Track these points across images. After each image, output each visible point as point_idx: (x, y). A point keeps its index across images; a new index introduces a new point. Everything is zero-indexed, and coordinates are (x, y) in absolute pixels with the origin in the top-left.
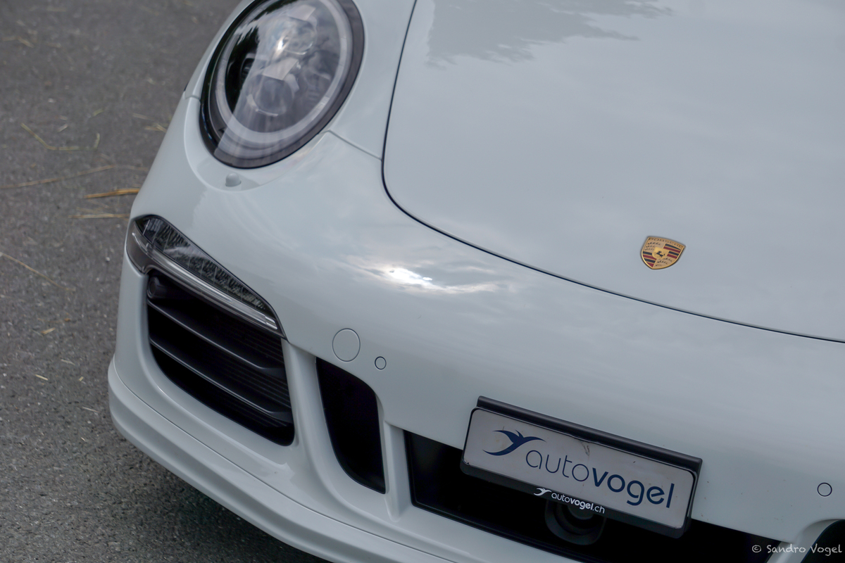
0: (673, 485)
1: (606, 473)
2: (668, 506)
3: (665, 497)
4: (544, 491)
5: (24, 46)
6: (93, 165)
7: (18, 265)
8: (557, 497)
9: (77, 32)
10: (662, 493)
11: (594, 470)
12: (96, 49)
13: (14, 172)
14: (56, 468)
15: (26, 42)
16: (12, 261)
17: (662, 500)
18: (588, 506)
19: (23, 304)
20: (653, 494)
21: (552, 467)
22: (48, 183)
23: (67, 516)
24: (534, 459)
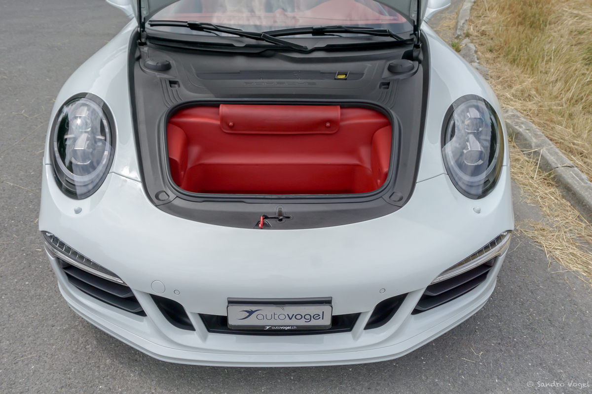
0: (323, 312)
1: (293, 315)
2: (323, 319)
3: (321, 316)
4: (268, 327)
5: (5, 79)
6: (37, 126)
7: (19, 188)
8: (274, 328)
9: (21, 67)
10: (319, 315)
11: (288, 315)
12: (28, 71)
13: (10, 139)
14: (55, 306)
15: (5, 77)
16: (16, 186)
17: (320, 318)
18: (289, 328)
19: (25, 208)
20: (316, 317)
21: (269, 317)
22: (23, 141)
23: (66, 336)
24: (260, 317)
